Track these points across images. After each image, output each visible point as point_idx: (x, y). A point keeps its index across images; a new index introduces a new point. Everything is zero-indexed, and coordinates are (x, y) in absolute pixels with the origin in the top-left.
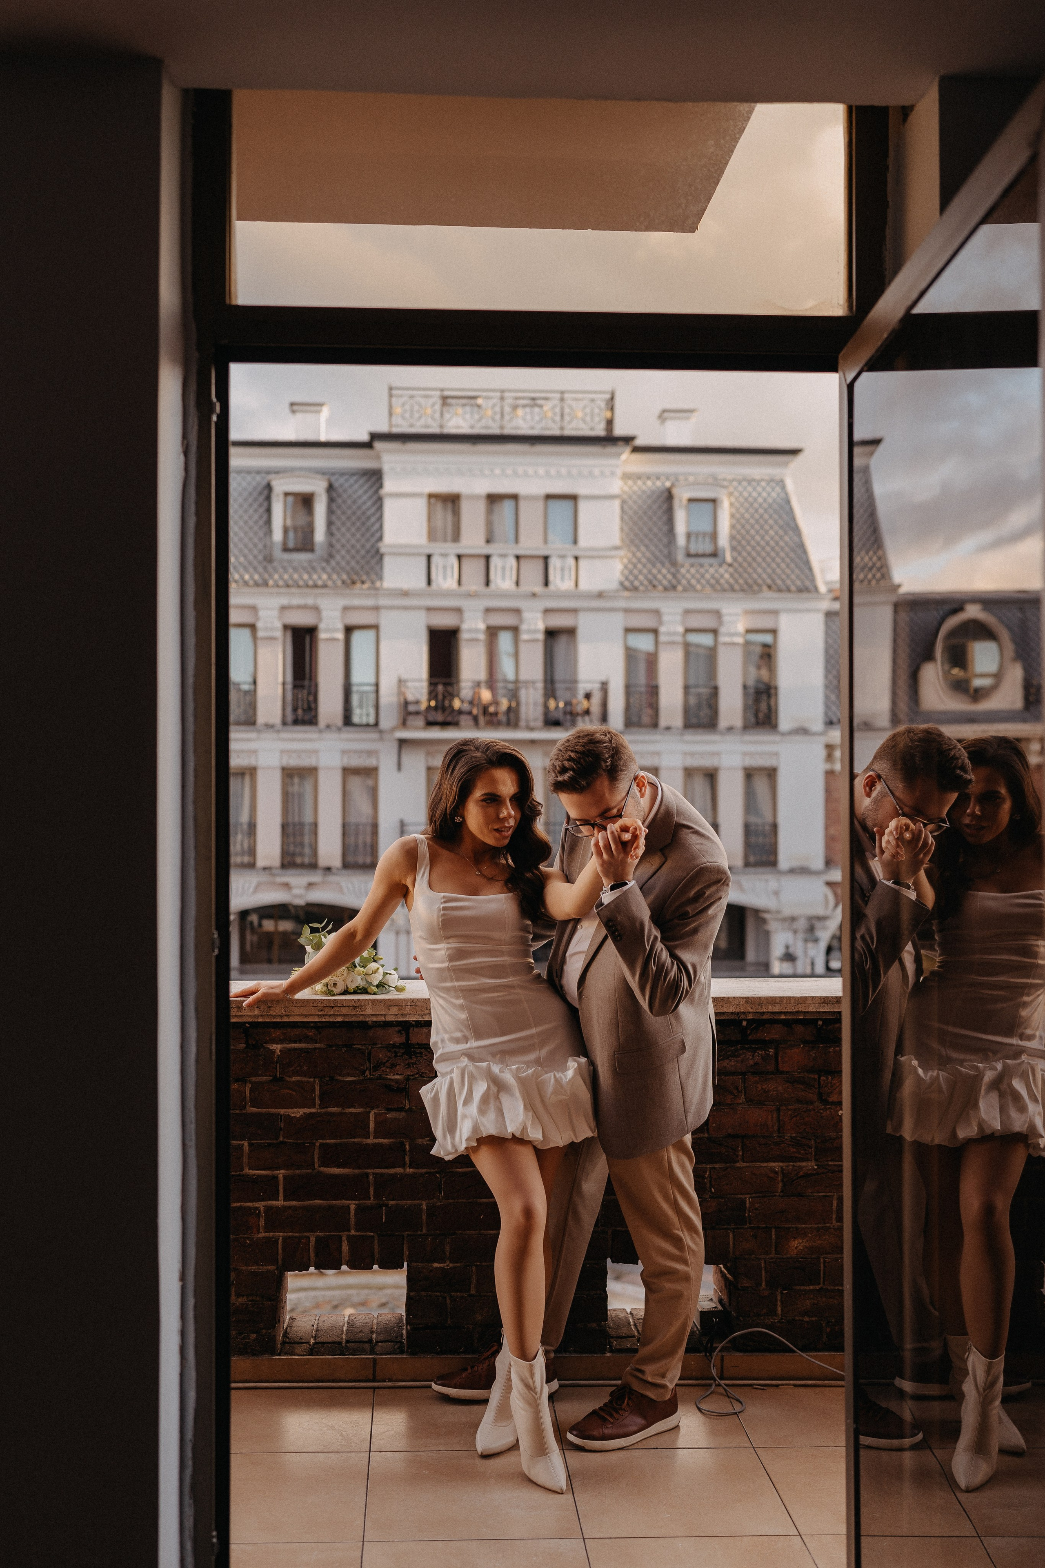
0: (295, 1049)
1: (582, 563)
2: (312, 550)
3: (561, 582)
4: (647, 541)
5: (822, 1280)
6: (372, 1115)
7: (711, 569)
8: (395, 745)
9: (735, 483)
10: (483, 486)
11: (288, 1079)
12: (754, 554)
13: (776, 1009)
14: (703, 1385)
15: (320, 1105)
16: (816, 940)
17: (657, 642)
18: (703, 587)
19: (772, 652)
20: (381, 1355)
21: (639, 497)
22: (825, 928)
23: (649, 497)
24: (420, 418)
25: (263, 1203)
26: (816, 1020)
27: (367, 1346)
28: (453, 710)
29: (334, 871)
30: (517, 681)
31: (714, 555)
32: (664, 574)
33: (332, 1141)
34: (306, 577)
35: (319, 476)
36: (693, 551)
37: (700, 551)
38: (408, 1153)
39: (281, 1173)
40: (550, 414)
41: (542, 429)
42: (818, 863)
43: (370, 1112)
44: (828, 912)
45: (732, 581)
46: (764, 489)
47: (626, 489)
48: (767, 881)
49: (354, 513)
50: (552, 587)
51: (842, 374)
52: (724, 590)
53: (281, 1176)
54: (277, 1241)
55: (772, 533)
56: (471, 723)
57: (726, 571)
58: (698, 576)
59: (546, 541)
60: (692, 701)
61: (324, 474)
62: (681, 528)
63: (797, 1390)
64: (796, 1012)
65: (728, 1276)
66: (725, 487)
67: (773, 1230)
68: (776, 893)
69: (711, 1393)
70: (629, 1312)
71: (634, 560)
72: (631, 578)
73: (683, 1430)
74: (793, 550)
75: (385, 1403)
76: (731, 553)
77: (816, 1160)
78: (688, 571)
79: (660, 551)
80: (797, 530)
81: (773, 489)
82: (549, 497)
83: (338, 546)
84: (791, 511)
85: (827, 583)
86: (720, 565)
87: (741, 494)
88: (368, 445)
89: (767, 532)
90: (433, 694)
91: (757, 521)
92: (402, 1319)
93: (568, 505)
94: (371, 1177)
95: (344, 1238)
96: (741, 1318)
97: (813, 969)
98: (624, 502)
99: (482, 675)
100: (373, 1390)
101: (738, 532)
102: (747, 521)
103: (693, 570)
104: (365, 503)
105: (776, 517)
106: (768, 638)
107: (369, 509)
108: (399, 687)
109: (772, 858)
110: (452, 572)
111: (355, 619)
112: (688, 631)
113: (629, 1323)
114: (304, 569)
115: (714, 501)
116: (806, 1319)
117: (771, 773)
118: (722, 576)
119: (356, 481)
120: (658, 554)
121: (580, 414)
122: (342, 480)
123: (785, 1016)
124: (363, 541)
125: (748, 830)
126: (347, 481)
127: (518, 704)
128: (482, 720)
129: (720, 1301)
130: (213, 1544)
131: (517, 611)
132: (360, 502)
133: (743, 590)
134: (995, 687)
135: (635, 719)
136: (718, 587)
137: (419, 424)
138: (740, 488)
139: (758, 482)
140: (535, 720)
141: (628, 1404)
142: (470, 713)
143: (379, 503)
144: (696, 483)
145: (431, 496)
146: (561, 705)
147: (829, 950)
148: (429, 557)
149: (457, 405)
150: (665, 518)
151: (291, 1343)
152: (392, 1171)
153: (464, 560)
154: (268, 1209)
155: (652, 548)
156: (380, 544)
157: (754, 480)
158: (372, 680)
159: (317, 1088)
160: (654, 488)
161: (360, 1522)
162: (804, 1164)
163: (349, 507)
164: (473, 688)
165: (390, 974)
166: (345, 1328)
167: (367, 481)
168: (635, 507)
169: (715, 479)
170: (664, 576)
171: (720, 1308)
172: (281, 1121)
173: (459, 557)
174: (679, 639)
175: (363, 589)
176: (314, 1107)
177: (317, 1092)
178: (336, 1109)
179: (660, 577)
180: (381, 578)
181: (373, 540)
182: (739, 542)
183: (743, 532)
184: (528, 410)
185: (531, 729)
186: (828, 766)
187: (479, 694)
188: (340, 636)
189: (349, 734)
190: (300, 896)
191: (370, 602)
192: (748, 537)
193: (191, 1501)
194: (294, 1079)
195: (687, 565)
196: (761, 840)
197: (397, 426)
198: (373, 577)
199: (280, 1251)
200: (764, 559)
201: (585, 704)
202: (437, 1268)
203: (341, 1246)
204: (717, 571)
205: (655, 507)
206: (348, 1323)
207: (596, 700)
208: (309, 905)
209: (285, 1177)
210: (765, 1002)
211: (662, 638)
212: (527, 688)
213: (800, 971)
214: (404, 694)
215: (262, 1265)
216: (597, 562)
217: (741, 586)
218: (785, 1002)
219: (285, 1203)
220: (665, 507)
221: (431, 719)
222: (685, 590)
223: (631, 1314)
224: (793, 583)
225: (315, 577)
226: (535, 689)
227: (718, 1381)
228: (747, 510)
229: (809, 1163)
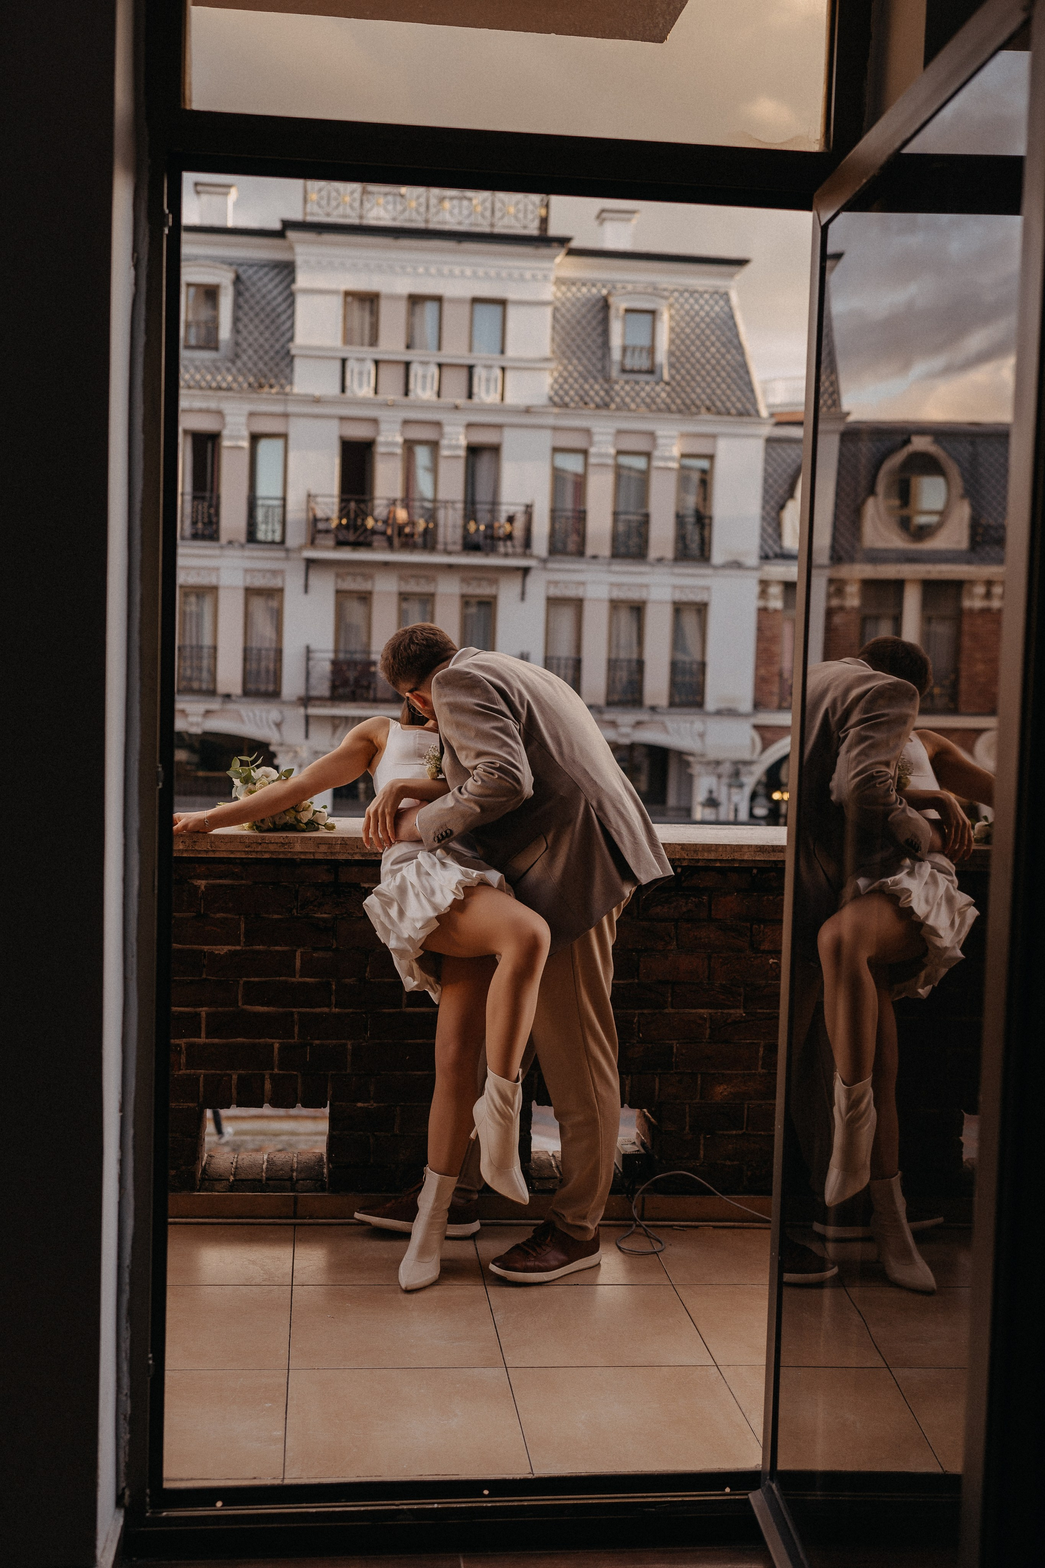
0: (221, 886)
1: (509, 375)
2: (216, 348)
3: (486, 395)
4: (579, 354)
5: (745, 1126)
6: (298, 954)
7: (647, 387)
8: (302, 566)
9: (676, 294)
10: (404, 286)
11: (212, 915)
12: (693, 372)
13: (712, 856)
14: (623, 1226)
15: (244, 942)
16: (741, 786)
17: (586, 464)
18: (638, 406)
19: (708, 478)
20: (301, 1192)
21: (573, 305)
22: (751, 773)
23: (583, 305)
24: (338, 206)
25: (185, 1040)
26: (751, 869)
27: (288, 1183)
28: (366, 530)
29: (234, 698)
30: (435, 500)
31: (651, 371)
32: (596, 390)
33: (257, 979)
34: (209, 377)
35: (225, 267)
36: (628, 367)
37: (636, 368)
38: (334, 993)
39: (203, 1011)
40: (479, 209)
41: (471, 224)
42: (746, 705)
43: (296, 951)
44: (755, 757)
45: (668, 401)
46: (707, 302)
47: (559, 294)
48: (692, 723)
49: (263, 309)
50: (476, 400)
51: (816, 212)
52: (660, 410)
53: (203, 1014)
54: (198, 1079)
55: (713, 350)
56: (385, 544)
57: (663, 390)
58: (633, 394)
59: (471, 349)
60: (621, 528)
61: (231, 264)
62: (616, 341)
63: (716, 1231)
64: (731, 860)
65: (653, 1120)
66: (666, 298)
67: (699, 1076)
68: (702, 735)
69: (633, 1233)
70: (551, 1154)
71: (565, 374)
72: (561, 393)
73: (604, 1267)
74: (736, 371)
75: (307, 1240)
76: (669, 370)
77: (745, 1008)
78: (622, 388)
79: (594, 365)
80: (740, 348)
81: (717, 302)
82: (476, 301)
83: (245, 345)
84: (734, 327)
85: (769, 406)
86: (657, 383)
87: (682, 306)
88: (279, 234)
89: (708, 349)
90: (344, 512)
91: (698, 337)
92: (323, 1158)
93: (497, 310)
94: (296, 1016)
95: (267, 1077)
96: (664, 1162)
97: (736, 816)
98: (556, 309)
99: (398, 494)
100: (293, 1227)
101: (678, 348)
102: (688, 336)
103: (627, 388)
104: (275, 298)
105: (718, 332)
106: (704, 464)
107: (279, 305)
108: (308, 502)
109: (698, 698)
110: (369, 378)
111: (263, 426)
112: (620, 453)
113: (551, 1165)
114: (207, 368)
115: (653, 313)
116: (728, 1163)
117: (701, 609)
118: (658, 395)
119: (266, 274)
120: (591, 368)
121: (512, 210)
122: (251, 272)
123: (720, 863)
124: (272, 341)
125: (675, 666)
126: (256, 272)
127: (436, 525)
128: (396, 541)
129: (643, 1144)
130: (149, 1365)
131: (438, 424)
132: (269, 297)
133: (680, 411)
134: (940, 525)
135: (559, 546)
136: (654, 407)
137: (335, 213)
138: (682, 300)
139: (701, 294)
140: (454, 543)
141: (551, 1240)
142: (384, 533)
143: (290, 298)
144: (634, 293)
145: (347, 294)
146: (482, 528)
147: (754, 796)
148: (344, 361)
149: (379, 193)
150: (600, 329)
151: (210, 1179)
152: (318, 1010)
153: (381, 366)
154: (190, 1046)
155: (585, 361)
156: (291, 345)
157: (696, 291)
158: (279, 494)
159: (243, 926)
160: (589, 295)
161: (284, 1352)
162: (732, 1011)
163: (258, 303)
164: (388, 506)
165: (320, 812)
166: (264, 1166)
167: (278, 274)
168: (568, 316)
169: (655, 289)
170: (597, 393)
171: (643, 1151)
172: (205, 957)
173: (377, 363)
174: (610, 461)
175: (270, 393)
176: (239, 944)
177: (243, 930)
178: (261, 947)
179: (592, 393)
180: (291, 383)
181: (283, 340)
182: (678, 359)
183: (683, 348)
184: (455, 202)
185: (449, 553)
186: (761, 604)
187: (395, 512)
188: (245, 444)
189: (253, 552)
190: (197, 724)
191: (278, 408)
192: (688, 354)
193: (128, 1325)
194: (218, 915)
195: (622, 382)
196: (687, 678)
197: (312, 214)
198: (283, 381)
199: (201, 1089)
200: (704, 379)
201: (508, 527)
202: (361, 1107)
203: (263, 1084)
204: (653, 389)
205: (589, 316)
206: (268, 1161)
207: (519, 524)
208: (205, 733)
209: (208, 1014)
210: (700, 849)
211: (592, 460)
212: (446, 508)
213: (723, 817)
214: (313, 509)
215: (183, 1102)
216: (526, 375)
217: (677, 406)
218: (720, 849)
219: (207, 1041)
220: (600, 316)
221: (341, 538)
222: (618, 409)
223: (553, 1156)
224: (733, 405)
225: (219, 378)
226: (454, 509)
227: (639, 1222)
228: (688, 324)
229: (738, 1011)
